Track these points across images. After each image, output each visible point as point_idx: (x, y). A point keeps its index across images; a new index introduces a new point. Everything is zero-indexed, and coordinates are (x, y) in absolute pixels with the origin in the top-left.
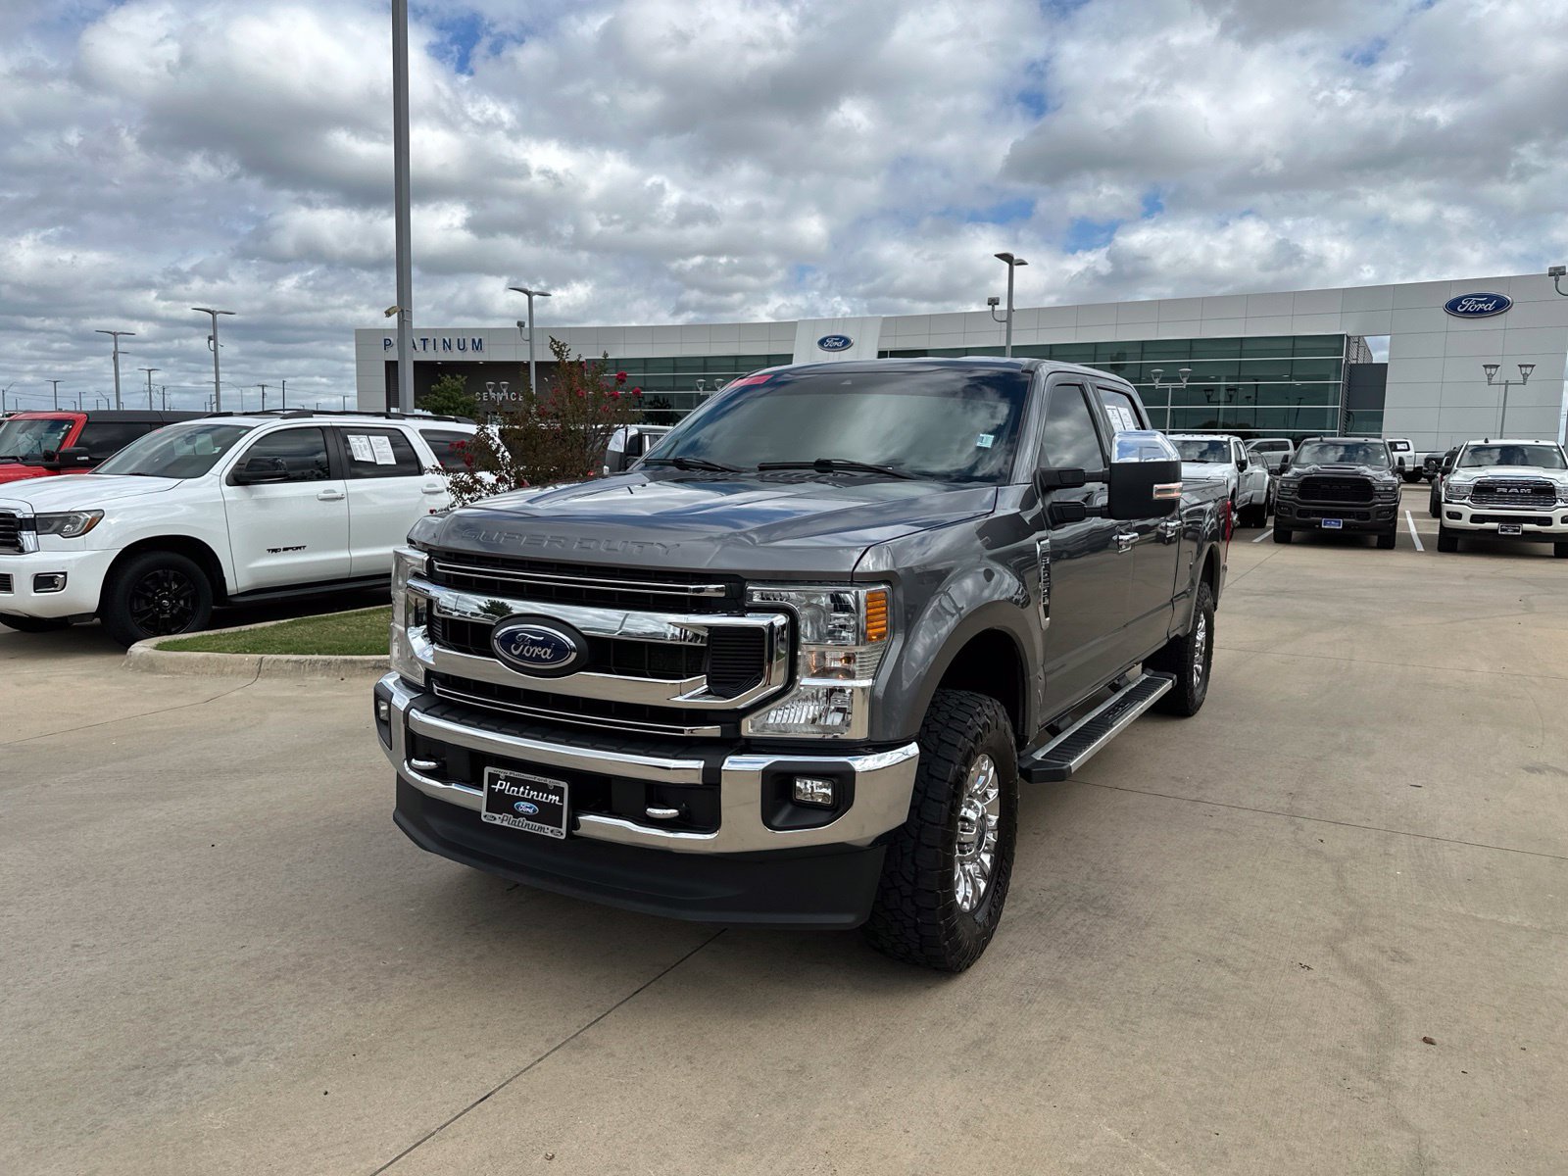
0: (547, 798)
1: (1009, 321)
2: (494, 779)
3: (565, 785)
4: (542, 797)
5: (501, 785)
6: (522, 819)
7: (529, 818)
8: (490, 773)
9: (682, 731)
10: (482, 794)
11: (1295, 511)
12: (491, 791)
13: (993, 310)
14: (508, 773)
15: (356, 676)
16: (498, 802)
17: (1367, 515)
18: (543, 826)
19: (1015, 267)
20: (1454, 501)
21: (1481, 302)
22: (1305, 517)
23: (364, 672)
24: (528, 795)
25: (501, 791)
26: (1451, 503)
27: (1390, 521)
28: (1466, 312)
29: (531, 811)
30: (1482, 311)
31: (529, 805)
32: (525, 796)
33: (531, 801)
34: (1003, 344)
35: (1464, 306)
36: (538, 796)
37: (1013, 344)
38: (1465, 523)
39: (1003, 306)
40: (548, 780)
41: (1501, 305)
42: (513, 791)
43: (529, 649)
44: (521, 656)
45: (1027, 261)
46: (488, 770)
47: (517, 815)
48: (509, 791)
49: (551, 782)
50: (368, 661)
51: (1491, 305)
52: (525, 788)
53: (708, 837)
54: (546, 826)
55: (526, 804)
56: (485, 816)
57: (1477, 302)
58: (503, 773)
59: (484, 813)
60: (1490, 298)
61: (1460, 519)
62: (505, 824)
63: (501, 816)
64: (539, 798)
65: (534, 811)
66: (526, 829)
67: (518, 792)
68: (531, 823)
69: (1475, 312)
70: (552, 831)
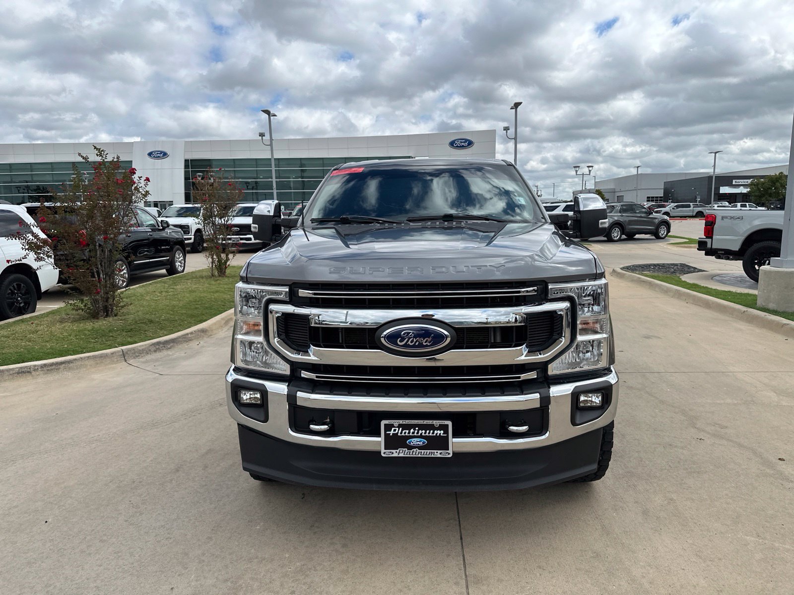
0: (433, 433)
1: (271, 145)
2: (388, 427)
3: (449, 423)
4: (429, 433)
5: (395, 430)
6: (415, 450)
7: (420, 448)
8: (385, 424)
9: (519, 378)
10: (381, 440)
12: (387, 436)
13: (262, 139)
14: (401, 422)
15: (5, 381)
16: (393, 442)
18: (433, 451)
19: (272, 118)
21: (463, 142)
23: (11, 377)
24: (418, 433)
25: (395, 435)
28: (457, 146)
29: (421, 443)
30: (463, 146)
31: (419, 440)
32: (415, 434)
33: (421, 437)
34: (270, 157)
36: (425, 433)
37: (275, 157)
39: (267, 137)
40: (434, 422)
41: (470, 144)
42: (405, 433)
43: (413, 340)
44: (406, 346)
45: (276, 114)
46: (383, 423)
47: (410, 448)
48: (401, 433)
49: (437, 423)
50: (13, 369)
51: (467, 144)
52: (415, 430)
53: (543, 437)
54: (436, 451)
55: (416, 439)
56: (384, 453)
57: (461, 142)
58: (396, 423)
59: (383, 450)
60: (466, 140)
62: (401, 455)
63: (398, 451)
64: (427, 434)
65: (423, 443)
66: (420, 456)
67: (409, 433)
68: (423, 451)
69: (460, 146)
70: (441, 454)
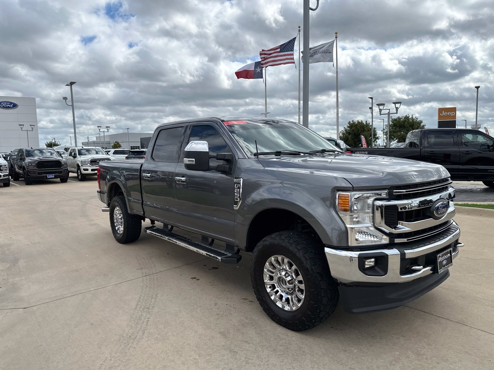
0: (448, 256)
3: (452, 249)
6: (445, 267)
11: (37, 173)
12: (439, 262)
17: (61, 172)
20: (84, 165)
21: (8, 104)
22: (40, 175)
26: (83, 166)
27: (67, 174)
28: (3, 107)
30: (9, 107)
33: (445, 259)
35: (2, 105)
38: (90, 172)
41: (15, 106)
43: (442, 211)
44: (440, 214)
48: (441, 260)
49: (449, 250)
51: (12, 106)
55: (444, 261)
57: (7, 104)
58: (440, 254)
59: (439, 271)
60: (11, 103)
61: (88, 171)
63: (442, 269)
64: (446, 257)
65: (446, 262)
67: (443, 259)
69: (6, 107)
